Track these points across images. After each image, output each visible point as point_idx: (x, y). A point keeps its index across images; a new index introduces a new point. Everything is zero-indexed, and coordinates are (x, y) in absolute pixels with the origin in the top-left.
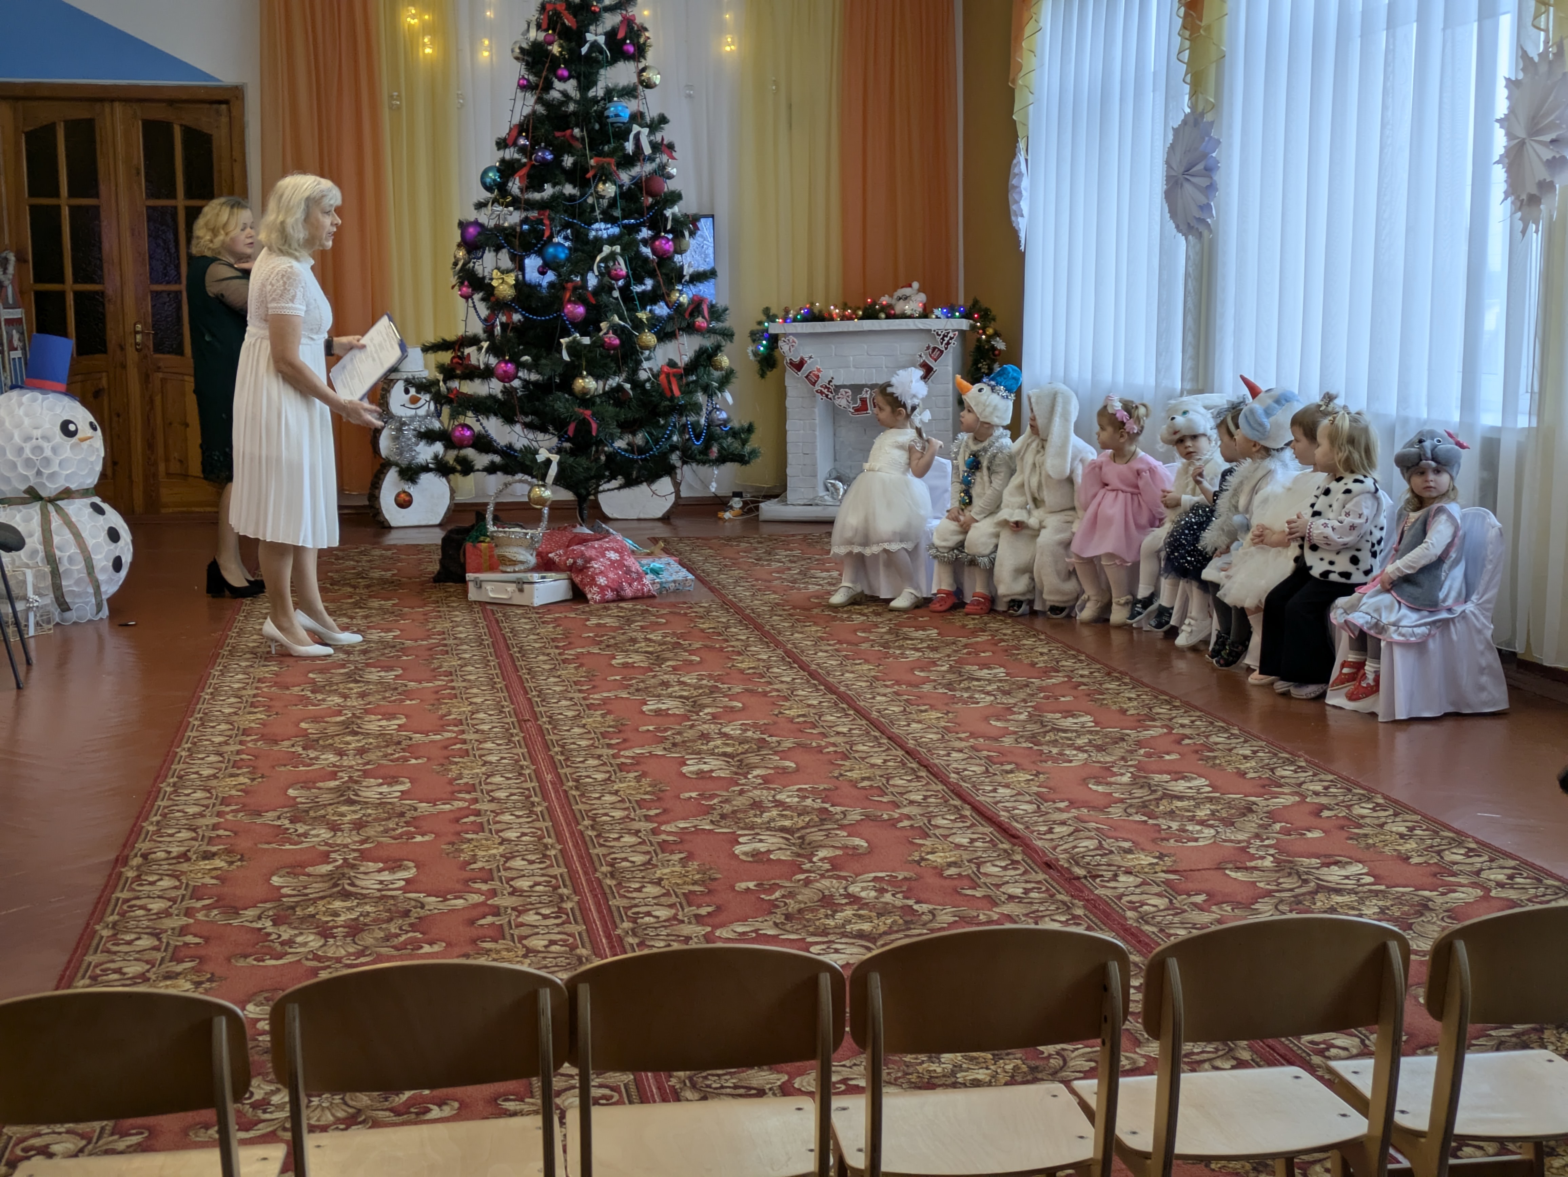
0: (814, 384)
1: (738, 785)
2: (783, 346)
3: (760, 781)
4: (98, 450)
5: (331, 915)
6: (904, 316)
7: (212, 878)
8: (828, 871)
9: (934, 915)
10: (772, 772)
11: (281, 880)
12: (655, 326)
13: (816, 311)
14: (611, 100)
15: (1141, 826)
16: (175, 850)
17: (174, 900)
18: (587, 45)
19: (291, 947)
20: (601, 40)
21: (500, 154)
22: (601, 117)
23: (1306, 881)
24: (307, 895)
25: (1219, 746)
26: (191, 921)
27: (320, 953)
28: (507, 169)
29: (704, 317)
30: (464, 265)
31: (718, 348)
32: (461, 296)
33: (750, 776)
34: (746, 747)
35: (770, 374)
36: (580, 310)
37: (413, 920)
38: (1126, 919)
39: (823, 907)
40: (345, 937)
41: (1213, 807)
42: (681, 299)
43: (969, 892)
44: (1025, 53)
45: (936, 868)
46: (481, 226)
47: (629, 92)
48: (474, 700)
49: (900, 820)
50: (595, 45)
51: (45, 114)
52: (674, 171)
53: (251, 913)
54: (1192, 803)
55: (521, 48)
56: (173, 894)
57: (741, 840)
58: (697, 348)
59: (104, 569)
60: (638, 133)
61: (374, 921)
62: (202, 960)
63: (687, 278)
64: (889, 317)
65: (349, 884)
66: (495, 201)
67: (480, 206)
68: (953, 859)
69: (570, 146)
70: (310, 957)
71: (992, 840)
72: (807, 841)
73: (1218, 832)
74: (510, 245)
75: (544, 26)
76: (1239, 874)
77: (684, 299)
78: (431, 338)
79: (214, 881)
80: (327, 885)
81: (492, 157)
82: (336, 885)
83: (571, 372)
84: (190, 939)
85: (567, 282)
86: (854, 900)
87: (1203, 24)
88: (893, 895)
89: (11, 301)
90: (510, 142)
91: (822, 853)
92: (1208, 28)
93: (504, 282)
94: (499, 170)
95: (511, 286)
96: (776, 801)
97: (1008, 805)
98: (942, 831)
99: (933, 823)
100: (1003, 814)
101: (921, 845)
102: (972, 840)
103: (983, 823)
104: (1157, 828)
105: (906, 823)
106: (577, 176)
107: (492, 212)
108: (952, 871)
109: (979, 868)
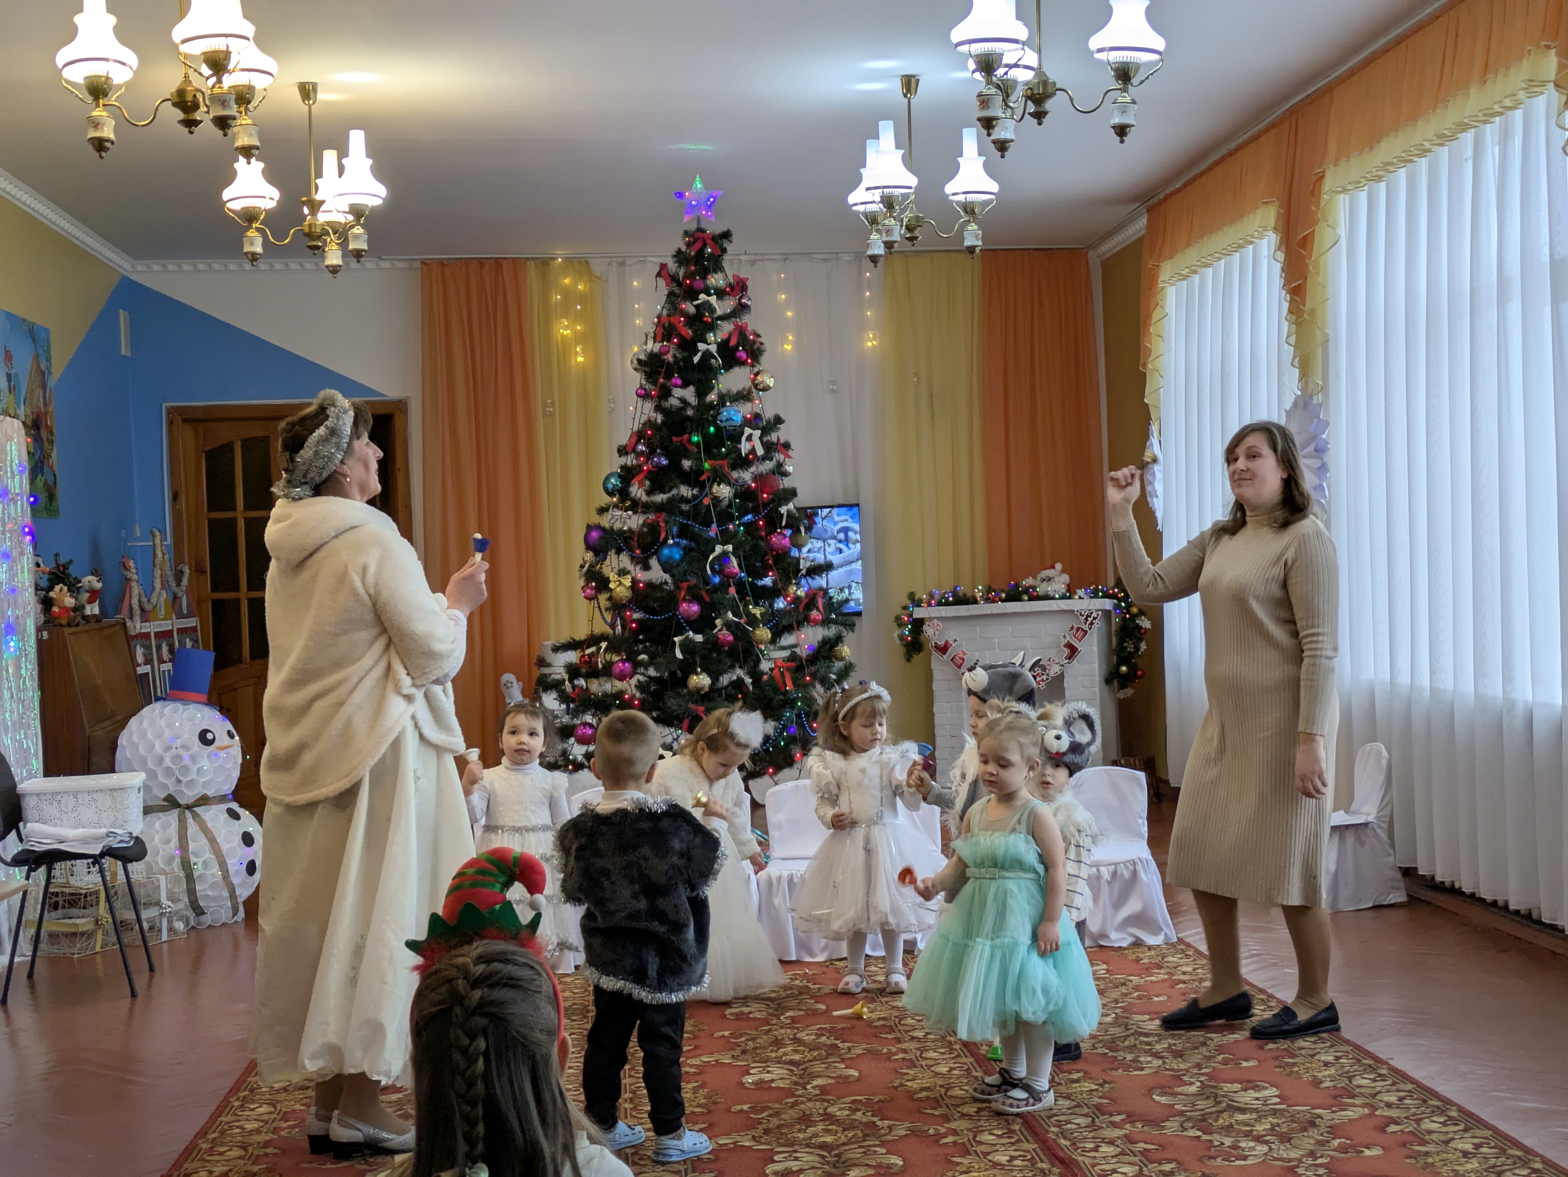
1: (794, 1095)
2: (928, 630)
3: (817, 1092)
4: (235, 757)
6: (1047, 597)
10: (832, 1081)
12: (771, 621)
13: (961, 594)
14: (724, 405)
15: (1194, 1143)
18: (699, 354)
20: (713, 348)
21: (623, 460)
22: (716, 422)
25: (1303, 1052)
28: (627, 475)
29: (818, 610)
30: (592, 566)
31: (839, 639)
32: (585, 597)
33: (808, 1087)
34: (815, 1053)
35: (916, 658)
36: (695, 608)
41: (1275, 1121)
42: (799, 593)
44: (1154, 339)
46: (603, 529)
47: (744, 396)
49: (945, 1136)
50: (707, 355)
51: (224, 434)
52: (790, 469)
54: (1254, 1116)
55: (639, 360)
57: (776, 1158)
58: (820, 638)
59: (237, 873)
60: (751, 435)
63: (804, 572)
64: (1031, 599)
66: (616, 506)
67: (602, 511)
69: (686, 449)
71: (1033, 1158)
72: (843, 1159)
73: (1271, 1149)
74: (629, 548)
75: (659, 337)
77: (801, 593)
78: (563, 638)
81: (616, 463)
83: (688, 668)
85: (681, 582)
87: (1306, 308)
89: (185, 612)
90: (630, 450)
91: (853, 1173)
92: (1312, 312)
93: (620, 584)
94: (620, 476)
95: (628, 588)
96: (826, 1114)
97: (1062, 1118)
98: (984, 1148)
99: (978, 1139)
100: (1053, 1129)
101: (958, 1164)
102: (1013, 1158)
103: (1029, 1137)
104: (1208, 1144)
105: (950, 1139)
106: (693, 478)
107: (613, 516)
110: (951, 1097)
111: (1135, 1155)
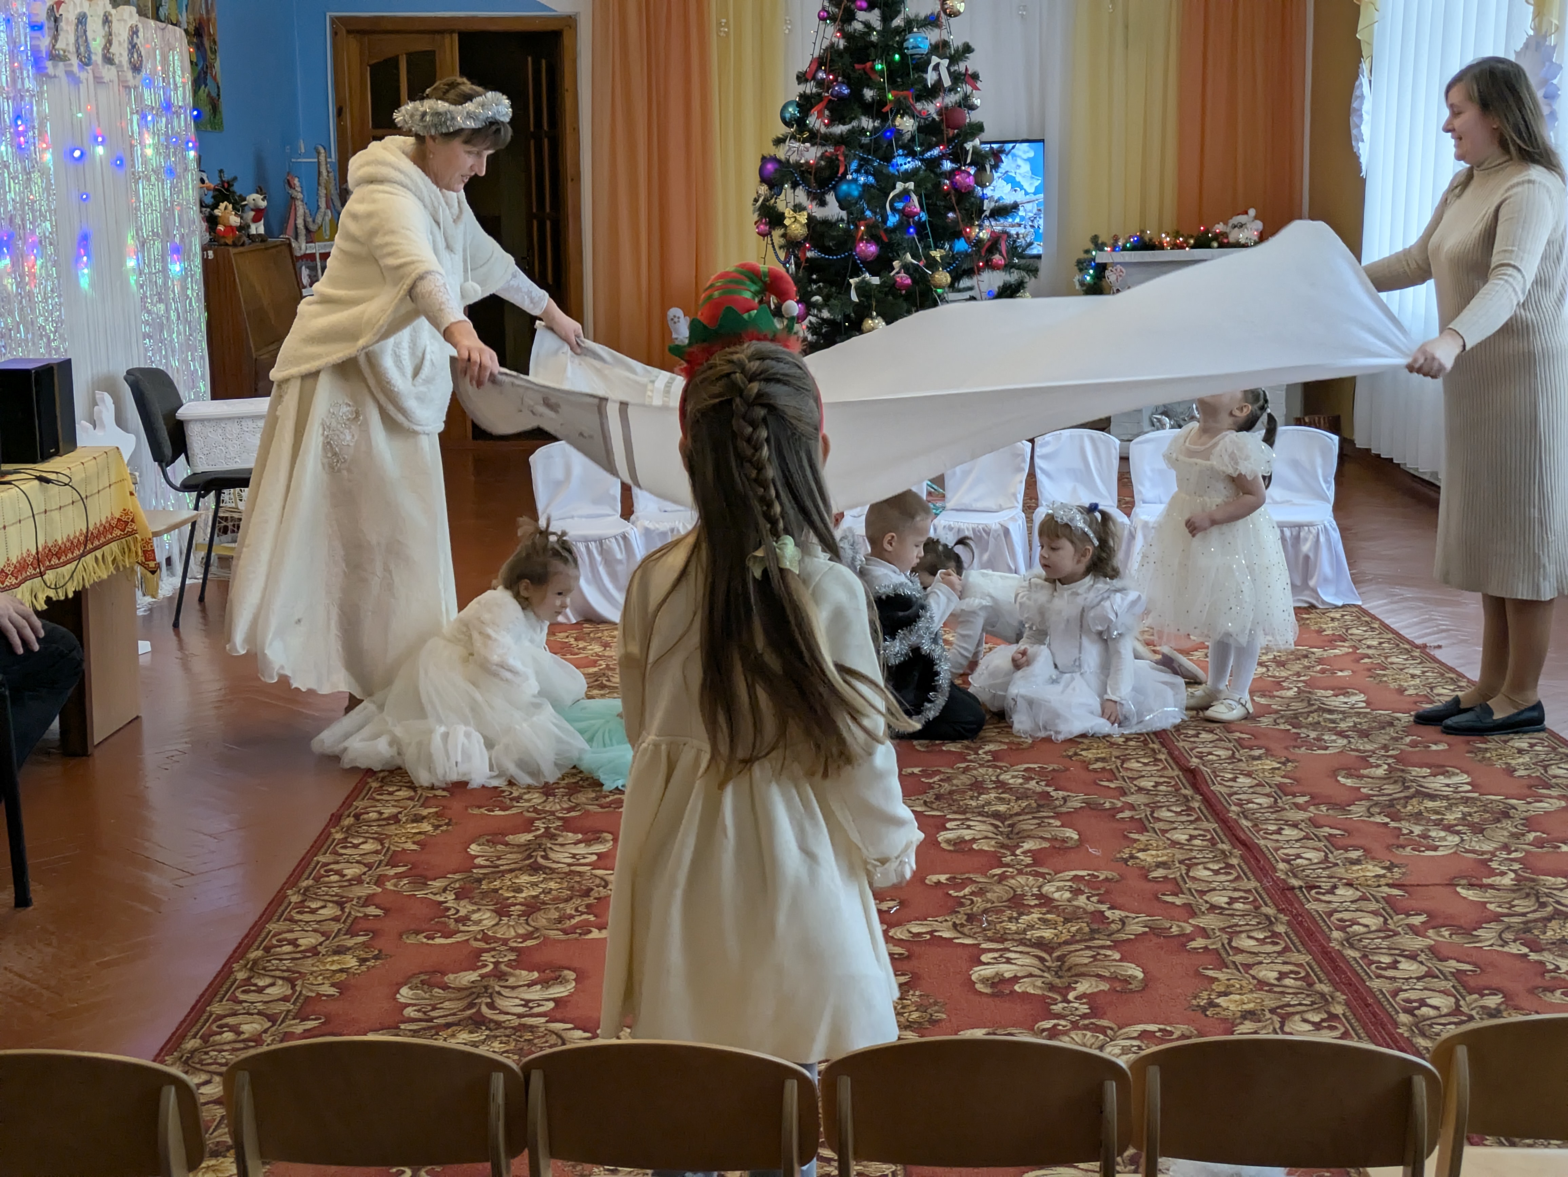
1: (966, 760)
2: (1112, 273)
3: (989, 758)
5: (514, 891)
6: (1238, 245)
7: (414, 843)
8: (1027, 866)
9: (1124, 924)
11: (479, 848)
12: (950, 264)
13: (1147, 239)
14: (911, 31)
15: (1382, 829)
16: (388, 811)
17: (369, 866)
19: (464, 925)
21: (801, 88)
22: (901, 50)
23: (1543, 905)
24: (497, 867)
26: (380, 890)
27: (490, 933)
28: (806, 103)
29: (1001, 254)
30: (766, 200)
31: (1021, 285)
32: (759, 233)
33: (980, 752)
36: (872, 249)
37: (591, 900)
38: (1329, 939)
39: (1010, 908)
40: (519, 916)
41: (1467, 810)
42: (981, 235)
43: (1169, 899)
45: (1143, 867)
46: (779, 161)
47: (932, 22)
49: (1121, 810)
51: (388, 47)
52: (977, 102)
53: (438, 884)
54: (1445, 803)
56: (370, 859)
57: (948, 825)
58: (1001, 284)
60: (938, 65)
61: (553, 899)
62: (375, 934)
63: (987, 213)
64: (1221, 246)
65: (542, 857)
66: (793, 137)
67: (779, 141)
68: (1165, 858)
69: (869, 78)
70: (479, 937)
71: (1213, 838)
72: (1016, 831)
73: (1462, 840)
74: (806, 183)
76: (1471, 892)
77: (984, 235)
79: (414, 847)
80: (520, 856)
81: (795, 91)
82: (530, 857)
84: (372, 910)
85: (859, 220)
86: (1045, 901)
88: (1088, 898)
90: (809, 77)
91: (1028, 845)
93: (796, 220)
94: (798, 105)
95: (803, 225)
96: (998, 781)
97: (1243, 797)
98: (1162, 825)
99: (1155, 815)
100: (1234, 808)
101: (1136, 841)
102: (1192, 837)
103: (1209, 817)
104: (1397, 832)
105: (1127, 814)
106: (875, 109)
107: (790, 148)
108: (1159, 873)
109: (1188, 871)
110: (1127, 769)
111: (1320, 841)
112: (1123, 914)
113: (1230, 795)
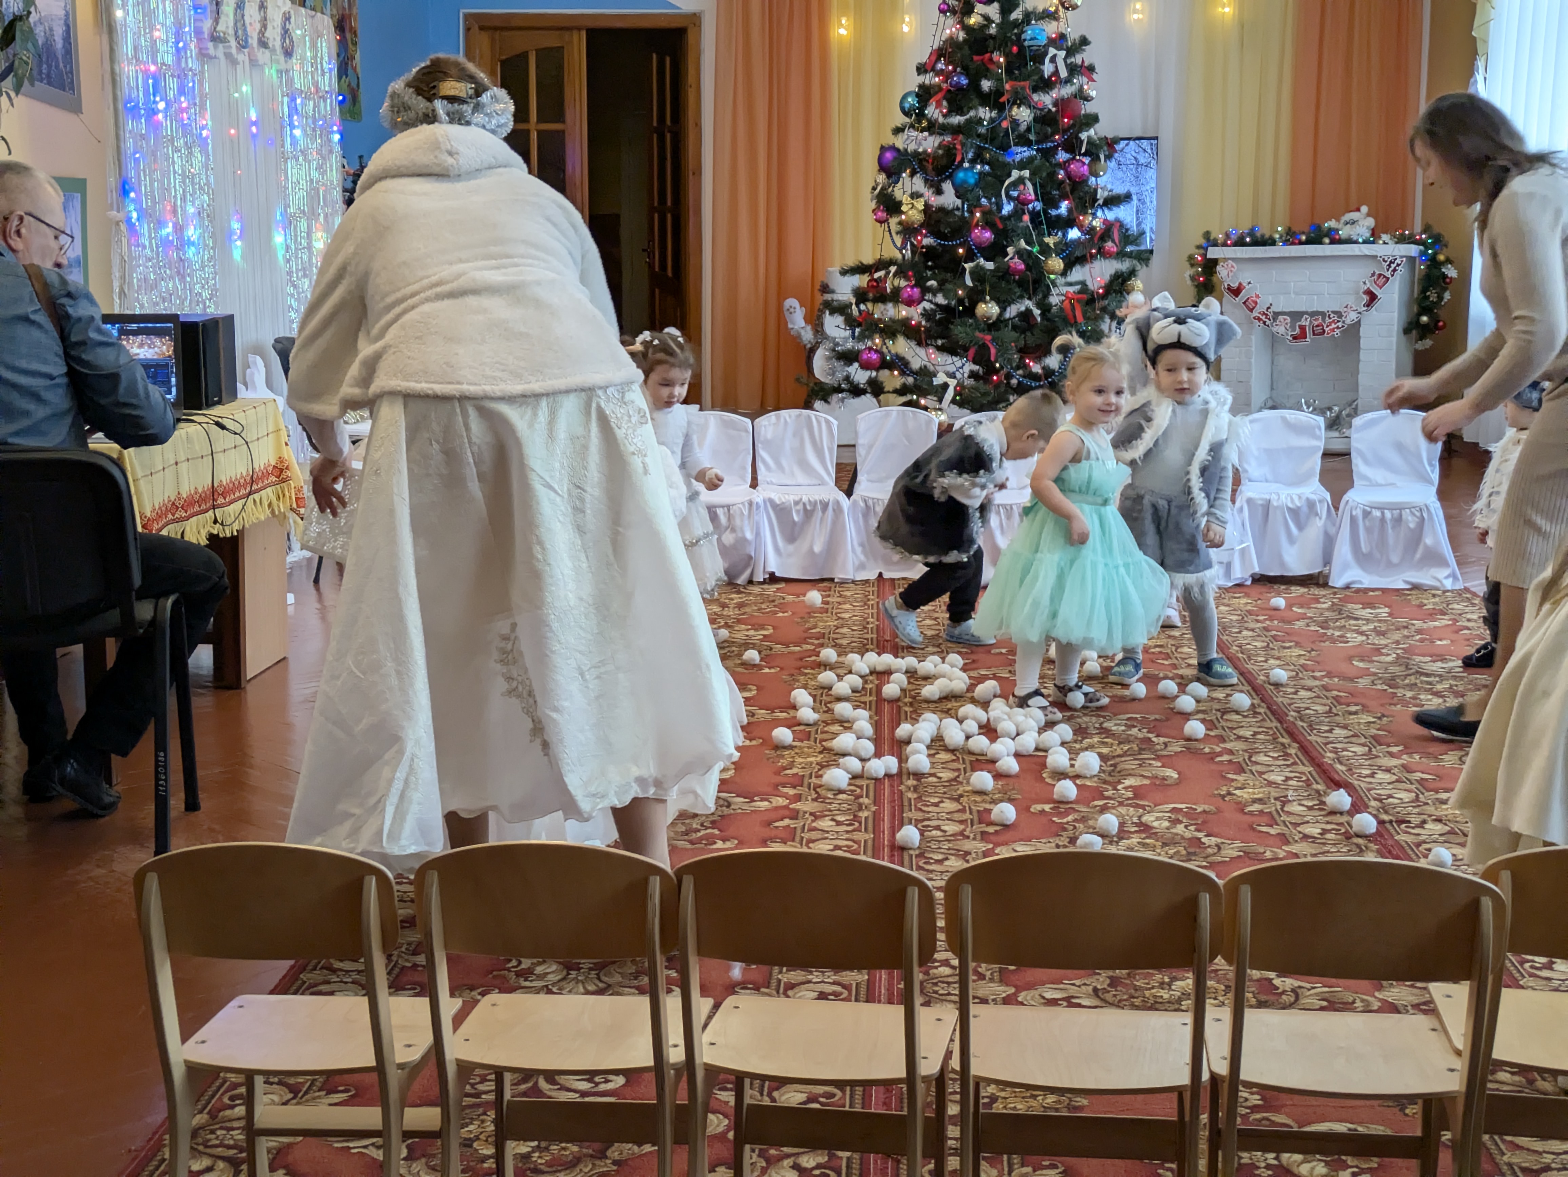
0: (1251, 310)
2: (1222, 271)
6: (1349, 241)
8: (1129, 799)
9: (1219, 848)
12: (1064, 251)
13: (1259, 235)
14: (1029, 23)
21: (921, 79)
22: (1019, 41)
28: (925, 94)
29: (1113, 241)
30: (883, 188)
31: (1132, 273)
32: (876, 220)
36: (988, 235)
42: (1094, 223)
43: (1264, 829)
45: (1240, 802)
46: (898, 150)
47: (1050, 15)
48: (843, 615)
49: (1220, 754)
51: (519, 43)
52: (1093, 93)
58: (1113, 272)
60: (1055, 56)
63: (1101, 202)
64: (1333, 242)
66: (912, 126)
67: (898, 131)
68: (1260, 796)
69: (988, 70)
71: (1308, 780)
72: (1119, 769)
74: (923, 170)
77: (1097, 223)
78: (851, 262)
81: (914, 82)
83: (977, 296)
85: (975, 207)
86: (1145, 828)
88: (1186, 827)
90: (929, 68)
91: (1129, 782)
93: (913, 206)
94: (918, 95)
95: (920, 211)
96: (1102, 728)
97: (1338, 746)
98: (1259, 768)
99: (1253, 759)
100: (1329, 754)
101: (1233, 780)
102: (1288, 779)
103: (1306, 762)
105: (1226, 758)
106: (993, 100)
107: (909, 137)
108: (1256, 807)
109: (1283, 807)
110: (1227, 720)
111: (1411, 784)
112: (1219, 840)
113: (1326, 744)
